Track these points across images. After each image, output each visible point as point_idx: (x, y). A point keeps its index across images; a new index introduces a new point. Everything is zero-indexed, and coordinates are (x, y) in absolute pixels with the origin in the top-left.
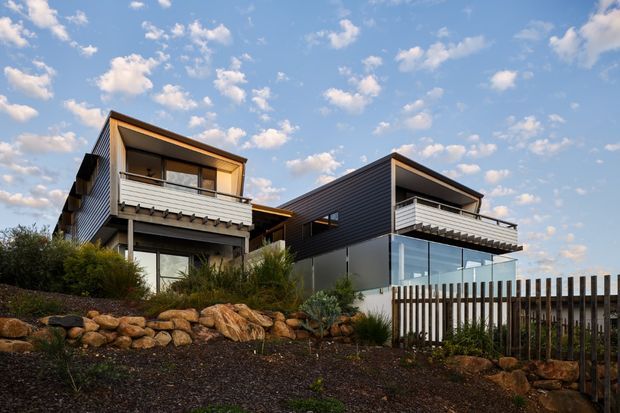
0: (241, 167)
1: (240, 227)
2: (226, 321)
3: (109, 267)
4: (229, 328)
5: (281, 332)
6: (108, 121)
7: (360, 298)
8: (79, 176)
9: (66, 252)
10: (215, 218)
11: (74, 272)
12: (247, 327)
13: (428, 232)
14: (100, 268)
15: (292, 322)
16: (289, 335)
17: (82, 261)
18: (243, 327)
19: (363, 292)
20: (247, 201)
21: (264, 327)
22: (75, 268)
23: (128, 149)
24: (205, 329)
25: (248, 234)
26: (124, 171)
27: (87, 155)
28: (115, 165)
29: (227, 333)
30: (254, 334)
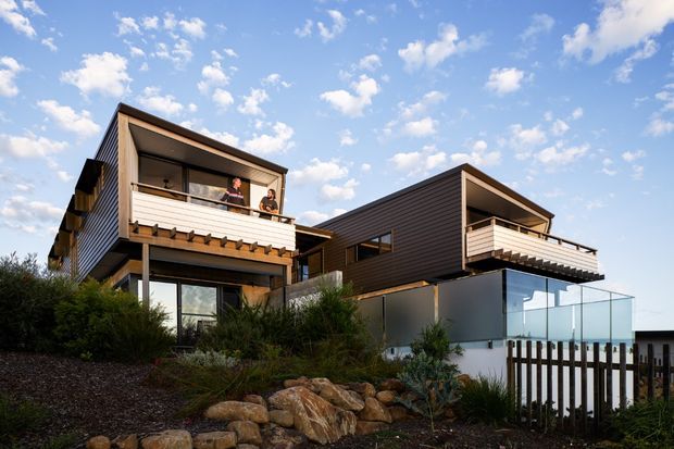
0: (280, 179)
1: (282, 252)
2: (310, 414)
3: (121, 315)
4: (313, 424)
5: (374, 415)
6: (116, 117)
7: (458, 353)
8: (78, 187)
9: (58, 294)
10: (252, 242)
11: (69, 323)
12: (336, 418)
13: (506, 260)
14: (107, 317)
15: (385, 395)
16: (385, 418)
17: (81, 307)
18: (331, 417)
19: (461, 345)
20: (289, 221)
21: (354, 411)
22: (71, 317)
23: (141, 154)
24: (280, 432)
25: (291, 260)
26: (136, 181)
27: (88, 160)
28: (125, 173)
29: (311, 434)
30: (344, 426)
